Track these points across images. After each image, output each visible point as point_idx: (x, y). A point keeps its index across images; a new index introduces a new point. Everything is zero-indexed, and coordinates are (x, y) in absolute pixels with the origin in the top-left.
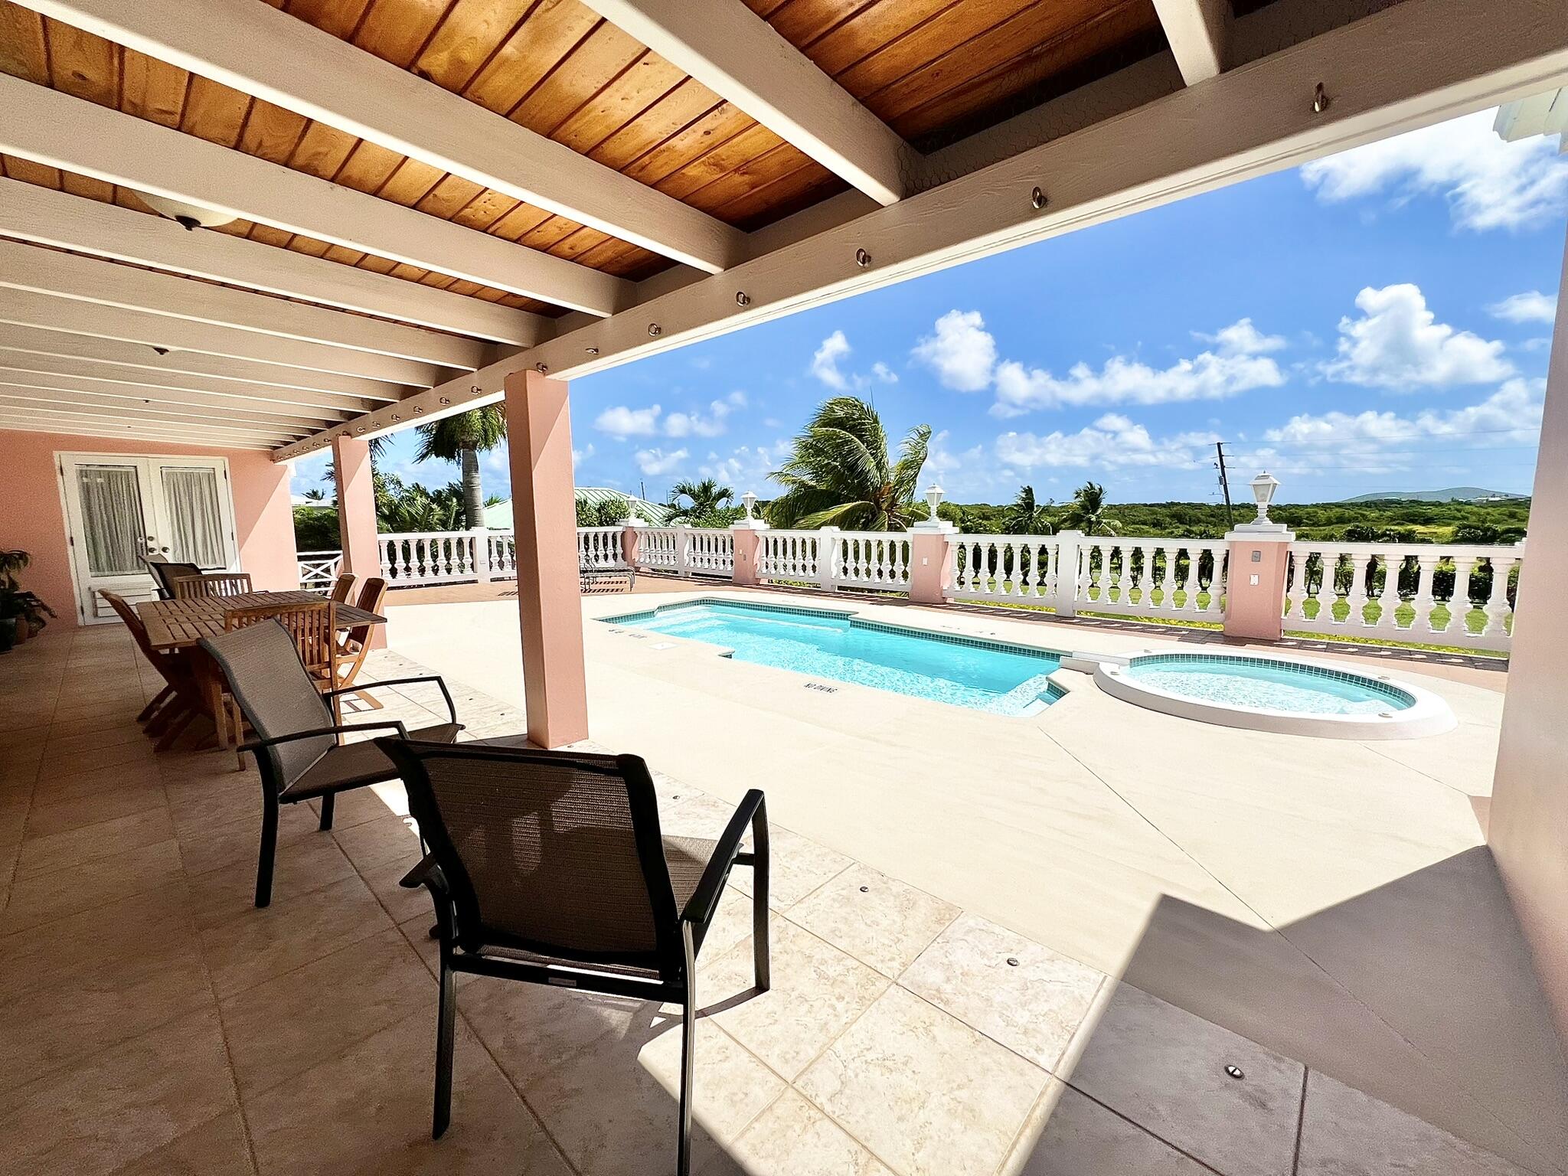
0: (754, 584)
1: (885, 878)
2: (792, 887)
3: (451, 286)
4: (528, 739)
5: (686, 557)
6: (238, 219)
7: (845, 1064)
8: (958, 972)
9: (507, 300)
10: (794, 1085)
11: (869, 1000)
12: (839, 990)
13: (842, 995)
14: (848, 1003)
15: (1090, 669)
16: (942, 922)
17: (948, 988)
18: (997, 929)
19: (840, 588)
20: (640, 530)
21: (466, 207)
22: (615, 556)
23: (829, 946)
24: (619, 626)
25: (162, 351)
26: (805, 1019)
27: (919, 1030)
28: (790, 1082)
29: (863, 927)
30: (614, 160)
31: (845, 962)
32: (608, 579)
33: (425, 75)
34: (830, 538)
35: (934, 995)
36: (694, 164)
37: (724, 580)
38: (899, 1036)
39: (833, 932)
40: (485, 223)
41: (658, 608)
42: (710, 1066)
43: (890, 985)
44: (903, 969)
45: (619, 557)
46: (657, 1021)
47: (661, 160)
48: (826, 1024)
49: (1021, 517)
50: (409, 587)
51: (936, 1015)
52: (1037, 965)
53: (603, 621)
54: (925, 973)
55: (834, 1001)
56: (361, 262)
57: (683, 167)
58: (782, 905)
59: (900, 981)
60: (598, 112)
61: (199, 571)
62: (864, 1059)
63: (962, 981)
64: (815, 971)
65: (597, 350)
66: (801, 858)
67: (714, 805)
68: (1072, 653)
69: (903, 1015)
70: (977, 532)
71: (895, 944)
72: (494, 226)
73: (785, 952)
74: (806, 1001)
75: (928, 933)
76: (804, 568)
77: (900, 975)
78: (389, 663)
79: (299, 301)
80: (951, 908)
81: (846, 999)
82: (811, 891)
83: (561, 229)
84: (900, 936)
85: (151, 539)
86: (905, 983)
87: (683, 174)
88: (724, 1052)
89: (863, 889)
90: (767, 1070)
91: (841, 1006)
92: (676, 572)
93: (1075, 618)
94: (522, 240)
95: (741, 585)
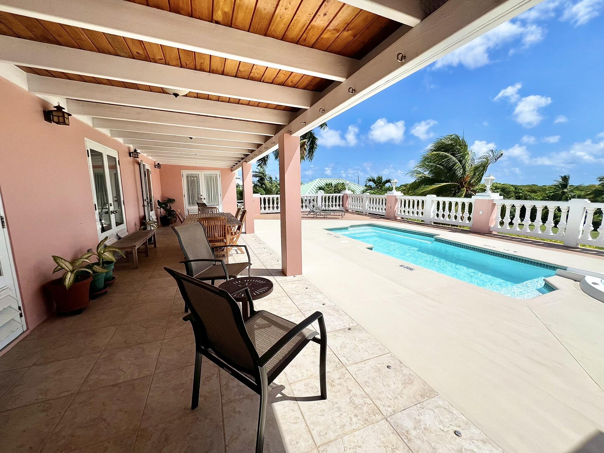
0: (394, 219)
1: (402, 365)
2: (355, 356)
3: (258, 105)
4: (282, 271)
5: (367, 206)
6: (190, 92)
7: (345, 449)
8: (423, 426)
9: (277, 107)
10: (319, 448)
11: (369, 422)
12: (357, 411)
13: (357, 415)
14: (358, 419)
15: (578, 279)
16: (424, 396)
17: (413, 433)
18: (455, 412)
19: (434, 223)
20: (349, 195)
21: (251, 73)
22: (339, 205)
23: (361, 389)
24: (331, 232)
25: (191, 138)
26: (336, 419)
27: (389, 448)
28: (317, 446)
29: (381, 385)
30: (293, 39)
31: (365, 399)
32: (333, 214)
33: (217, 22)
34: (431, 200)
35: (404, 433)
36: (325, 32)
37: (381, 217)
38: (377, 447)
39: (366, 382)
40: (259, 78)
41: (350, 226)
42: (289, 423)
43: (383, 419)
44: (393, 413)
45: (341, 206)
46: (279, 395)
47: (311, 33)
48: (344, 426)
49: (558, 191)
50: (270, 213)
51: (401, 445)
52: (473, 441)
53: (326, 230)
54: (404, 420)
55: (353, 416)
56: (229, 101)
57: (321, 34)
58: (348, 362)
59: (389, 419)
60: (278, 19)
61: (206, 206)
62: (355, 450)
63: (423, 432)
64: (350, 398)
65: (305, 123)
66: (365, 344)
67: (337, 311)
68: (567, 267)
69: (383, 437)
70: (526, 199)
71: (394, 399)
72: (262, 78)
73: (340, 385)
74: (340, 411)
75: (414, 399)
76: (418, 213)
77: (390, 416)
78: (253, 238)
79: (219, 118)
80: (432, 390)
81: (359, 417)
82: (363, 360)
83: (285, 75)
84: (398, 396)
85: (202, 195)
86: (391, 421)
87: (322, 38)
88: (297, 420)
89: (388, 367)
90: (310, 436)
91: (354, 419)
92: (362, 212)
93: (578, 248)
94: (274, 82)
95: (388, 219)
